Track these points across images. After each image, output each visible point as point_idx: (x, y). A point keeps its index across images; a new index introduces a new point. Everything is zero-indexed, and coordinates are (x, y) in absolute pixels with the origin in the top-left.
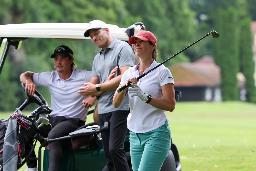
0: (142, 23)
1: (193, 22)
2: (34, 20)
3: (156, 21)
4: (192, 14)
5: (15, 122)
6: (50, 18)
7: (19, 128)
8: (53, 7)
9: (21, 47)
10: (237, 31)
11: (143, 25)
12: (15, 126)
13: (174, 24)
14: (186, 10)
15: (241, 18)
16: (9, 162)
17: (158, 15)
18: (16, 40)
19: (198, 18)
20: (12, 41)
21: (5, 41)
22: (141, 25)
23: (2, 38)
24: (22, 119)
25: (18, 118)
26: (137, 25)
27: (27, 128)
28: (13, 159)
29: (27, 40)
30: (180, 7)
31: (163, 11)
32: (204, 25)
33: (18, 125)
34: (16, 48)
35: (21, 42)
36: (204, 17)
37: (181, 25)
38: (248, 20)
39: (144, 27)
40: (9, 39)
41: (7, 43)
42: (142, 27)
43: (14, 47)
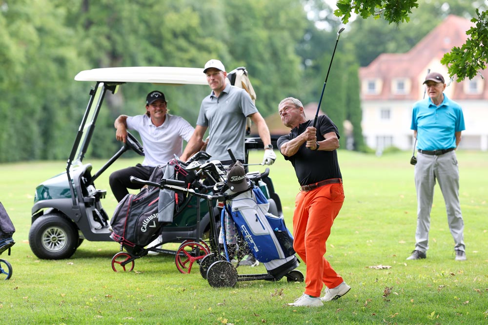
0: (244, 68)
1: (298, 68)
2: (134, 64)
3: (260, 66)
4: (297, 60)
5: (172, 168)
6: (150, 62)
7: (177, 175)
8: (153, 51)
9: (118, 92)
10: (345, 77)
11: (245, 70)
12: (172, 173)
13: (278, 69)
14: (292, 56)
15: (349, 64)
16: (165, 210)
17: (262, 60)
18: (113, 84)
19: (304, 63)
20: (108, 85)
21: (101, 85)
22: (243, 70)
23: (98, 83)
24: (179, 165)
25: (176, 164)
26: (239, 70)
27: (186, 174)
28: (169, 207)
29: (124, 85)
30: (285, 53)
31: (267, 56)
32: (311, 71)
33: (175, 171)
34: (113, 93)
35: (118, 87)
36: (310, 63)
37: (286, 71)
38: (356, 66)
39: (246, 72)
40: (106, 83)
41: (104, 87)
42: (245, 72)
43: (111, 92)
